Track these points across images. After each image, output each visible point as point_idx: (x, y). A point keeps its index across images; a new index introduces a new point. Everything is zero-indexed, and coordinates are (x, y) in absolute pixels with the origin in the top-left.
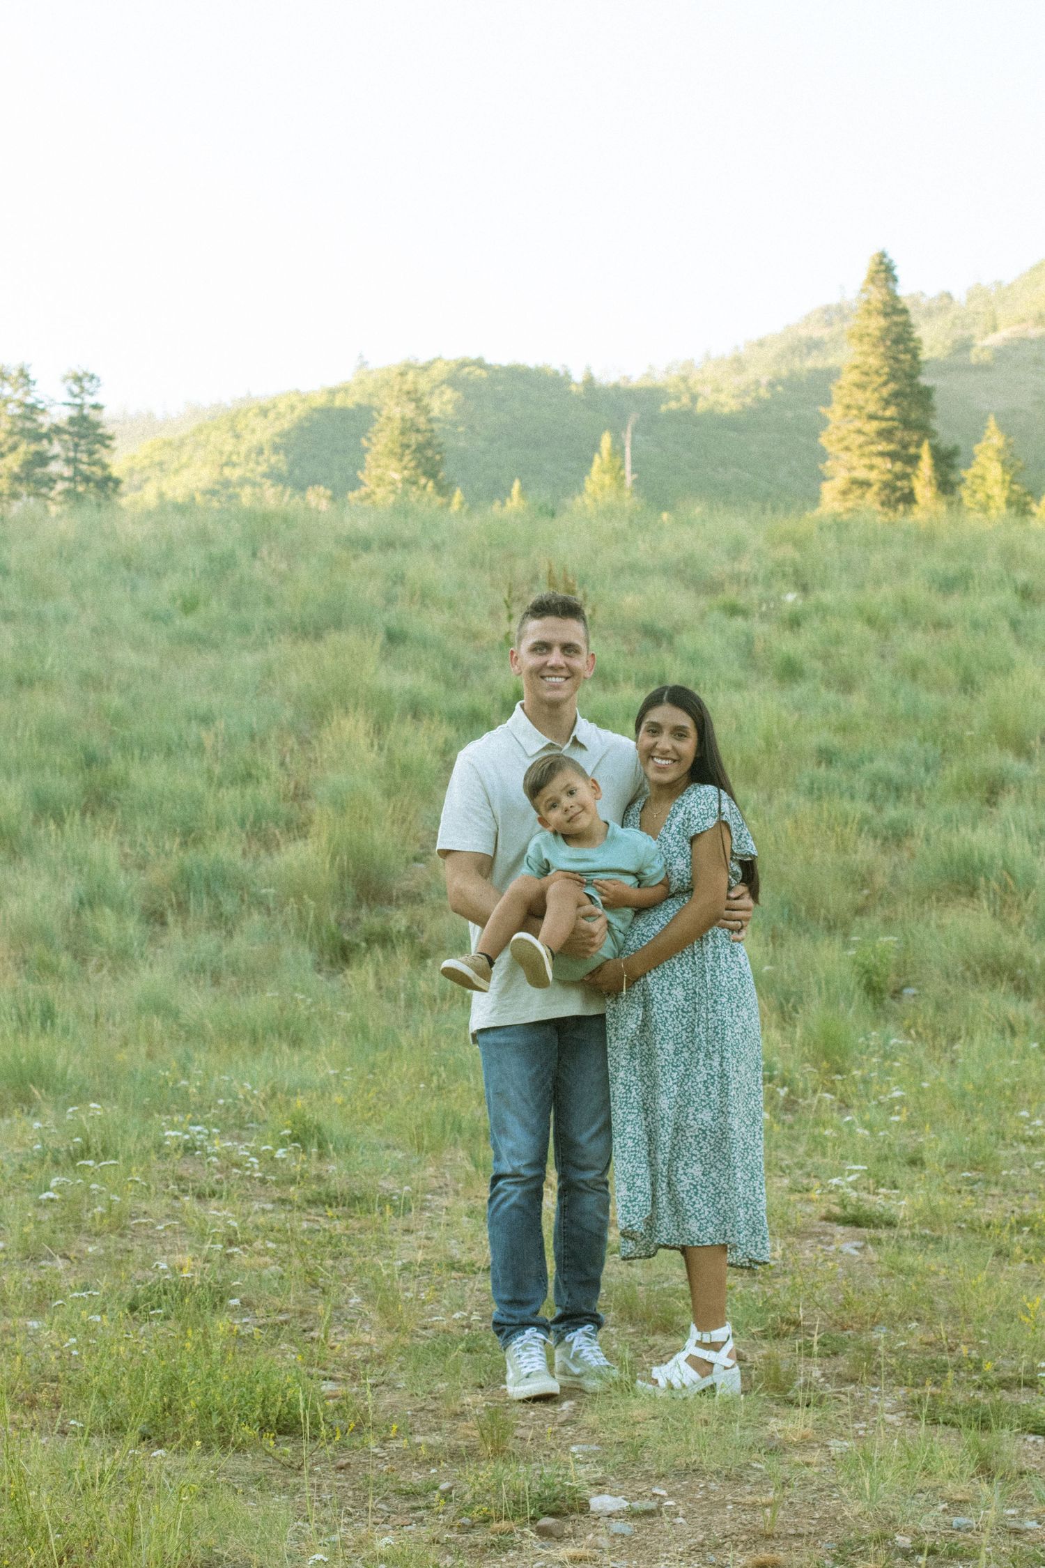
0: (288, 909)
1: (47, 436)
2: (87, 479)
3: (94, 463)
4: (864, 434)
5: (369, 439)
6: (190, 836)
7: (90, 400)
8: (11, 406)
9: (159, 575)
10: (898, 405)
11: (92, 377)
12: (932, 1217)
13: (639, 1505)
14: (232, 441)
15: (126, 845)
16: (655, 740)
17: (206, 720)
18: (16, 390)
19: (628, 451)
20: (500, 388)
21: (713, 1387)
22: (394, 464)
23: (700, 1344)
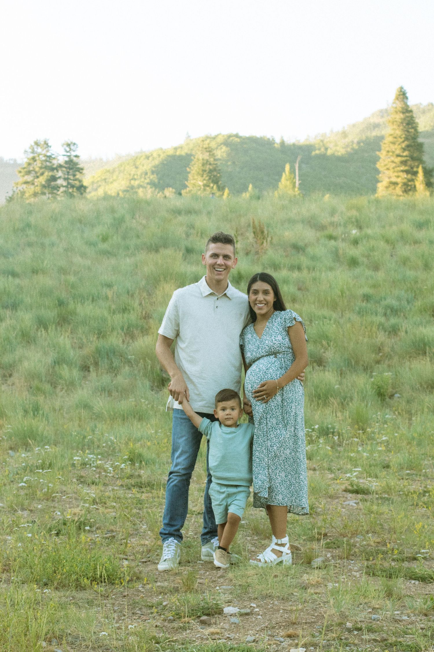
0: (140, 365)
1: (56, 169)
2: (73, 186)
3: (76, 180)
4: (395, 163)
5: (190, 168)
6: (101, 334)
7: (73, 153)
8: (41, 156)
9: (93, 226)
10: (409, 150)
11: (74, 144)
12: (388, 490)
13: (243, 611)
14: (134, 170)
15: (75, 338)
16: (256, 297)
17: (109, 286)
18: (43, 150)
19: (297, 171)
20: (245, 146)
21: (281, 562)
22: (200, 178)
23: (277, 544)
